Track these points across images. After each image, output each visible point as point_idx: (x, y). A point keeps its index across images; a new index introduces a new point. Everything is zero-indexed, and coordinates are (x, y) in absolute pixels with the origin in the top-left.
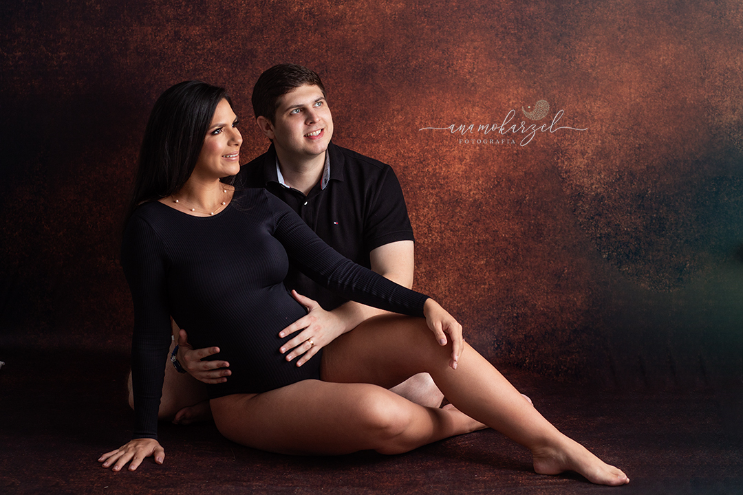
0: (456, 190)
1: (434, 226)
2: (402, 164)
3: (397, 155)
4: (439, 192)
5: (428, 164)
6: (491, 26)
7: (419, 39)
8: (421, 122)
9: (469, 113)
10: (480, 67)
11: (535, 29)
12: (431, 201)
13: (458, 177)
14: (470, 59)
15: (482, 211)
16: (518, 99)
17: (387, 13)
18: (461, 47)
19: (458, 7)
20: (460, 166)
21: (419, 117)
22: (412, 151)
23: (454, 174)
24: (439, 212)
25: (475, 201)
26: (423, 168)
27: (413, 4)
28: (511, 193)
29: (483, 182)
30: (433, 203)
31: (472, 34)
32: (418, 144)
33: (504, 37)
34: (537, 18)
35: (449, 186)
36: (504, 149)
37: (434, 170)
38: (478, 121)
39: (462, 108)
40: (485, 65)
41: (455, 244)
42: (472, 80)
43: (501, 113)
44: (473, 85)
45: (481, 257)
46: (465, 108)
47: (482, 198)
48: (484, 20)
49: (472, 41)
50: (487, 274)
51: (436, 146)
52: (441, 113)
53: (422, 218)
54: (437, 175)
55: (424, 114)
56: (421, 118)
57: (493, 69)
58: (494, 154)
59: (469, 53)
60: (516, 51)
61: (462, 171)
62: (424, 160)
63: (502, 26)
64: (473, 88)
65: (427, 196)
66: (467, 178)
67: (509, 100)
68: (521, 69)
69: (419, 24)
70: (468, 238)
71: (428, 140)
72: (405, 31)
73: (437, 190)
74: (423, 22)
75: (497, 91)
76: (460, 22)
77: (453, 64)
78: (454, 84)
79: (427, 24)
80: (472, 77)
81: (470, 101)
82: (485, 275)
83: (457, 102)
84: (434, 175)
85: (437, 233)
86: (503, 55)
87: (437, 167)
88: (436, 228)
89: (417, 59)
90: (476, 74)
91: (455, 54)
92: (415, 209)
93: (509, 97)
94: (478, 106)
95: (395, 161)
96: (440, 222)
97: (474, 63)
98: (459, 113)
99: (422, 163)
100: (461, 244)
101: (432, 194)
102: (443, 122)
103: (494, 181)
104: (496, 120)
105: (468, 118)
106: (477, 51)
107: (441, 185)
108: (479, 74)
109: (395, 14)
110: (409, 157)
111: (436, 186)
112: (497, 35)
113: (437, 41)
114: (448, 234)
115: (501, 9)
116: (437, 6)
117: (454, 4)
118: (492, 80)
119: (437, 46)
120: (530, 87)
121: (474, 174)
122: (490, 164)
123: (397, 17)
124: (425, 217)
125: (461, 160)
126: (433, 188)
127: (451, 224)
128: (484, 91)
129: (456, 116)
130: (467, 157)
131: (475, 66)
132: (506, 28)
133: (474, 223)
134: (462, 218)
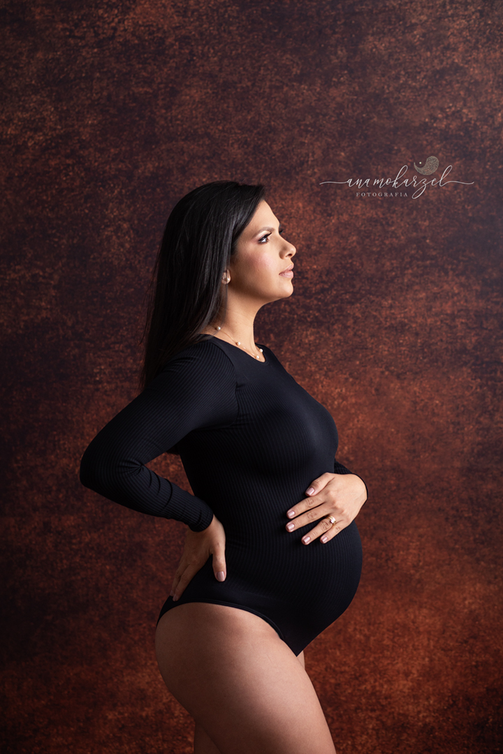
0: (401, 712)
2: (333, 681)
3: (326, 669)
4: (380, 715)
5: (366, 681)
6: (439, 509)
8: (355, 629)
9: (415, 617)
10: (427, 559)
11: (494, 511)
12: (371, 726)
13: (404, 697)
14: (414, 549)
15: (434, 737)
16: (475, 598)
18: (403, 535)
19: (398, 486)
20: (405, 682)
21: (352, 622)
22: (345, 664)
23: (398, 692)
24: (380, 740)
25: (425, 725)
26: (359, 685)
28: (470, 714)
29: (434, 701)
30: (373, 729)
31: (416, 518)
32: (352, 656)
33: (456, 521)
34: (497, 497)
35: (392, 708)
36: (460, 661)
37: (374, 687)
38: (427, 626)
39: (406, 610)
40: (434, 557)
42: (417, 576)
43: (455, 615)
44: (419, 581)
46: (411, 610)
47: (434, 722)
48: (430, 501)
49: (417, 527)
51: (375, 658)
52: (381, 618)
53: (360, 748)
54: (378, 693)
55: (358, 618)
56: (355, 624)
57: (444, 561)
58: (447, 667)
59: (413, 542)
60: (472, 538)
61: (408, 689)
62: (360, 676)
63: (453, 508)
64: (419, 586)
65: (365, 720)
66: (415, 697)
67: (465, 599)
68: (478, 560)
71: (364, 650)
73: (378, 713)
75: (449, 589)
76: (400, 504)
77: (393, 557)
78: (396, 581)
80: (417, 571)
81: (416, 602)
83: (399, 603)
84: (373, 694)
86: (455, 544)
87: (377, 684)
90: (422, 568)
91: (396, 544)
92: (352, 737)
93: (465, 595)
94: (426, 607)
95: (324, 677)
97: (419, 555)
98: (402, 616)
99: (357, 678)
101: (371, 718)
102: (383, 628)
103: (448, 701)
104: (450, 625)
105: (414, 622)
106: (423, 540)
107: (383, 706)
108: (427, 567)
110: (342, 672)
111: (376, 708)
112: (447, 519)
113: (372, 527)
115: (451, 487)
117: (392, 482)
118: (442, 575)
120: (490, 583)
121: (423, 691)
122: (443, 679)
124: (363, 746)
125: (407, 674)
126: (373, 710)
128: (433, 588)
129: (399, 620)
130: (414, 671)
131: (421, 559)
132: (457, 511)
134: (410, 746)
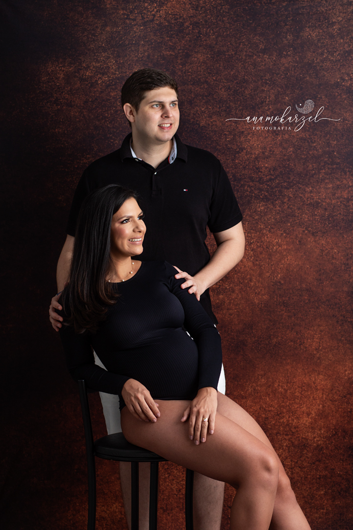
0: (304, 437)
1: (287, 463)
2: (264, 416)
3: (260, 408)
4: (291, 438)
5: (283, 417)
6: (333, 316)
7: (279, 323)
8: (279, 385)
9: (315, 379)
10: (325, 345)
12: (285, 444)
13: (306, 428)
14: (317, 339)
15: (323, 453)
17: (255, 302)
18: (311, 330)
19: (309, 300)
20: (307, 419)
21: (277, 381)
22: (272, 406)
23: (303, 425)
24: (290, 453)
25: (318, 446)
26: (279, 419)
27: (276, 297)
28: (345, 440)
29: (324, 432)
30: (286, 446)
31: (319, 320)
32: (276, 401)
33: (343, 323)
35: (298, 434)
36: (341, 408)
37: (288, 421)
38: (322, 386)
39: (310, 376)
40: (328, 344)
41: (302, 478)
42: (318, 355)
43: (339, 380)
44: (319, 358)
45: (321, 488)
46: (313, 376)
47: (323, 444)
48: (328, 310)
49: (319, 326)
50: (326, 501)
51: (290, 403)
52: (294, 379)
54: (290, 425)
55: (281, 379)
56: (279, 382)
57: (334, 347)
58: (333, 411)
59: (316, 335)
61: (309, 423)
62: (280, 414)
63: (341, 315)
64: (318, 361)
65: (282, 440)
66: (313, 428)
67: (346, 371)
69: (279, 312)
70: (312, 474)
71: (283, 398)
72: (269, 316)
73: (290, 436)
74: (282, 310)
75: (336, 364)
76: (310, 311)
77: (304, 343)
78: (305, 357)
79: (286, 312)
80: (318, 352)
81: (316, 371)
82: (324, 502)
83: (306, 371)
84: (288, 425)
85: (289, 468)
86: (342, 337)
87: (290, 419)
88: (288, 465)
89: (277, 338)
90: (321, 350)
91: (306, 335)
93: (346, 368)
94: (322, 374)
95: (258, 413)
96: (291, 461)
97: (320, 342)
98: (308, 379)
99: (278, 415)
100: (306, 478)
101: (285, 439)
102: (295, 385)
103: (332, 432)
104: (336, 386)
105: (314, 383)
106: (323, 333)
107: (293, 432)
108: (324, 350)
109: (261, 304)
110: (269, 411)
111: (288, 433)
112: (337, 322)
113: (292, 324)
114: (297, 470)
115: (341, 303)
116: (293, 299)
117: (306, 298)
118: (333, 355)
119: (292, 329)
121: (318, 425)
122: (330, 418)
123: (263, 305)
125: (308, 414)
126: (287, 435)
127: (299, 462)
128: (327, 363)
129: (305, 381)
130: (313, 412)
131: (321, 345)
132: (344, 317)
133: (317, 463)
134: (308, 458)
